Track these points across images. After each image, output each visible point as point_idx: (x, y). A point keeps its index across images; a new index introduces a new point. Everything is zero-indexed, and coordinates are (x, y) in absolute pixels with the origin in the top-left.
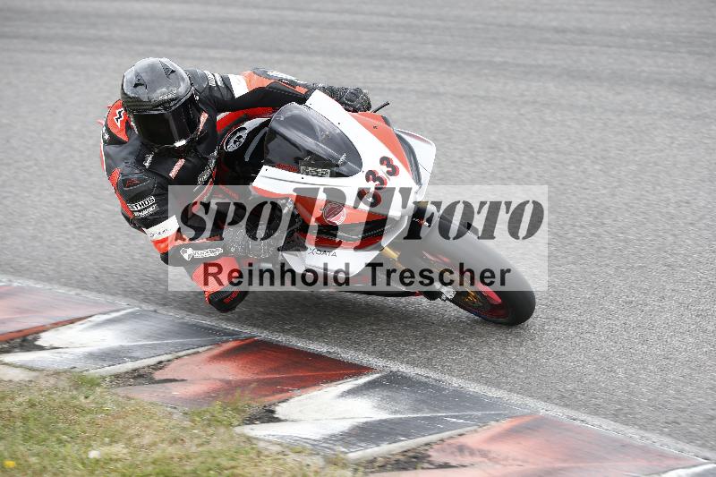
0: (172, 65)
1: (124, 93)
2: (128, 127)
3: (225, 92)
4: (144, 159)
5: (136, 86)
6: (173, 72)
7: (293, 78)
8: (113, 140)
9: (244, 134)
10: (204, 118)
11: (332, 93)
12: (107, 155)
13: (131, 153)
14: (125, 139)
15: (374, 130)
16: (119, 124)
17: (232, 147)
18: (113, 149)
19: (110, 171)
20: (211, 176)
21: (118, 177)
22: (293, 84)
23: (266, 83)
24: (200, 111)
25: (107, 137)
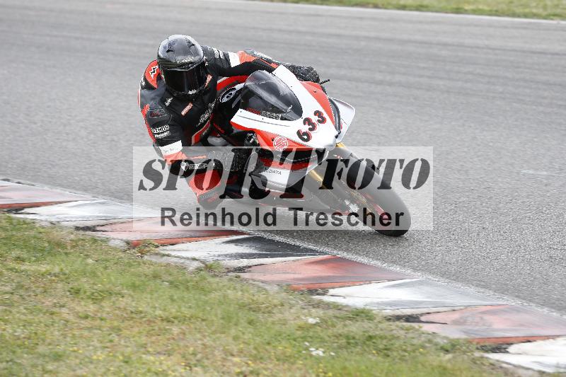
0: (193, 41)
1: (158, 56)
2: (159, 78)
3: (225, 63)
4: (166, 101)
5: (168, 51)
6: (193, 45)
7: (271, 58)
8: (148, 86)
9: (233, 92)
10: (209, 78)
11: (294, 70)
12: (142, 96)
13: (158, 96)
14: (156, 86)
15: (314, 93)
16: (152, 76)
17: (225, 100)
18: (146, 92)
19: (143, 106)
20: (209, 118)
21: (147, 109)
22: (270, 61)
23: (252, 59)
24: (207, 74)
25: (144, 84)
